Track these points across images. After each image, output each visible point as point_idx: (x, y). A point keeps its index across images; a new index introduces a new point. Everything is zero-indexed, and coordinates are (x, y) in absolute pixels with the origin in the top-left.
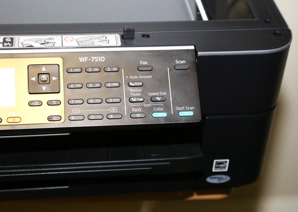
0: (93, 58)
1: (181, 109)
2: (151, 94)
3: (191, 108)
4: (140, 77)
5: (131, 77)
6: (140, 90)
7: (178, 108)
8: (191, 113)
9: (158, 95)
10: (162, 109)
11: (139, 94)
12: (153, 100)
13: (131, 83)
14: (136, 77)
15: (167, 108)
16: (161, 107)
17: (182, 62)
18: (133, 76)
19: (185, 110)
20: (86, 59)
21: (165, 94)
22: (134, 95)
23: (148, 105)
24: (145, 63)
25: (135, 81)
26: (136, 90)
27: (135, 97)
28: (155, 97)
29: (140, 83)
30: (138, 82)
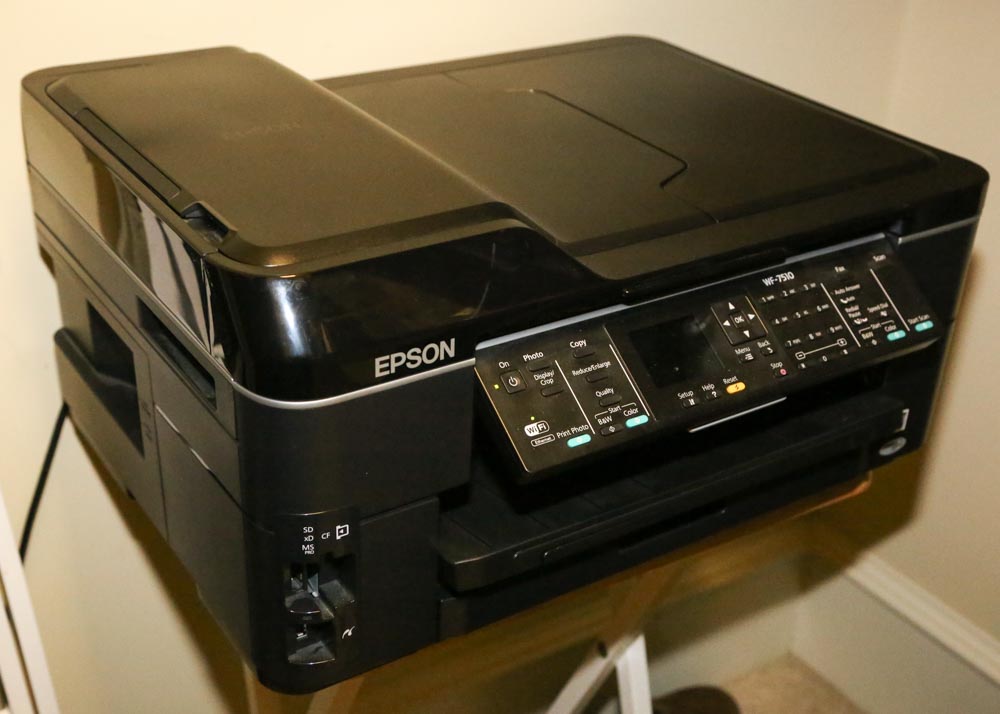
0: (779, 276)
1: (915, 321)
2: (872, 310)
3: (926, 317)
4: (847, 289)
5: (837, 292)
6: (857, 308)
7: (911, 321)
8: (929, 325)
9: (880, 309)
10: (894, 327)
11: (859, 314)
12: (876, 317)
13: (842, 301)
14: (842, 291)
15: (900, 327)
16: (891, 324)
17: (882, 257)
18: (838, 290)
19: (920, 322)
20: (772, 281)
21: (886, 305)
22: (853, 316)
23: (877, 326)
24: (842, 269)
25: (844, 296)
26: (852, 309)
27: (856, 318)
28: (878, 312)
29: (852, 298)
30: (849, 297)
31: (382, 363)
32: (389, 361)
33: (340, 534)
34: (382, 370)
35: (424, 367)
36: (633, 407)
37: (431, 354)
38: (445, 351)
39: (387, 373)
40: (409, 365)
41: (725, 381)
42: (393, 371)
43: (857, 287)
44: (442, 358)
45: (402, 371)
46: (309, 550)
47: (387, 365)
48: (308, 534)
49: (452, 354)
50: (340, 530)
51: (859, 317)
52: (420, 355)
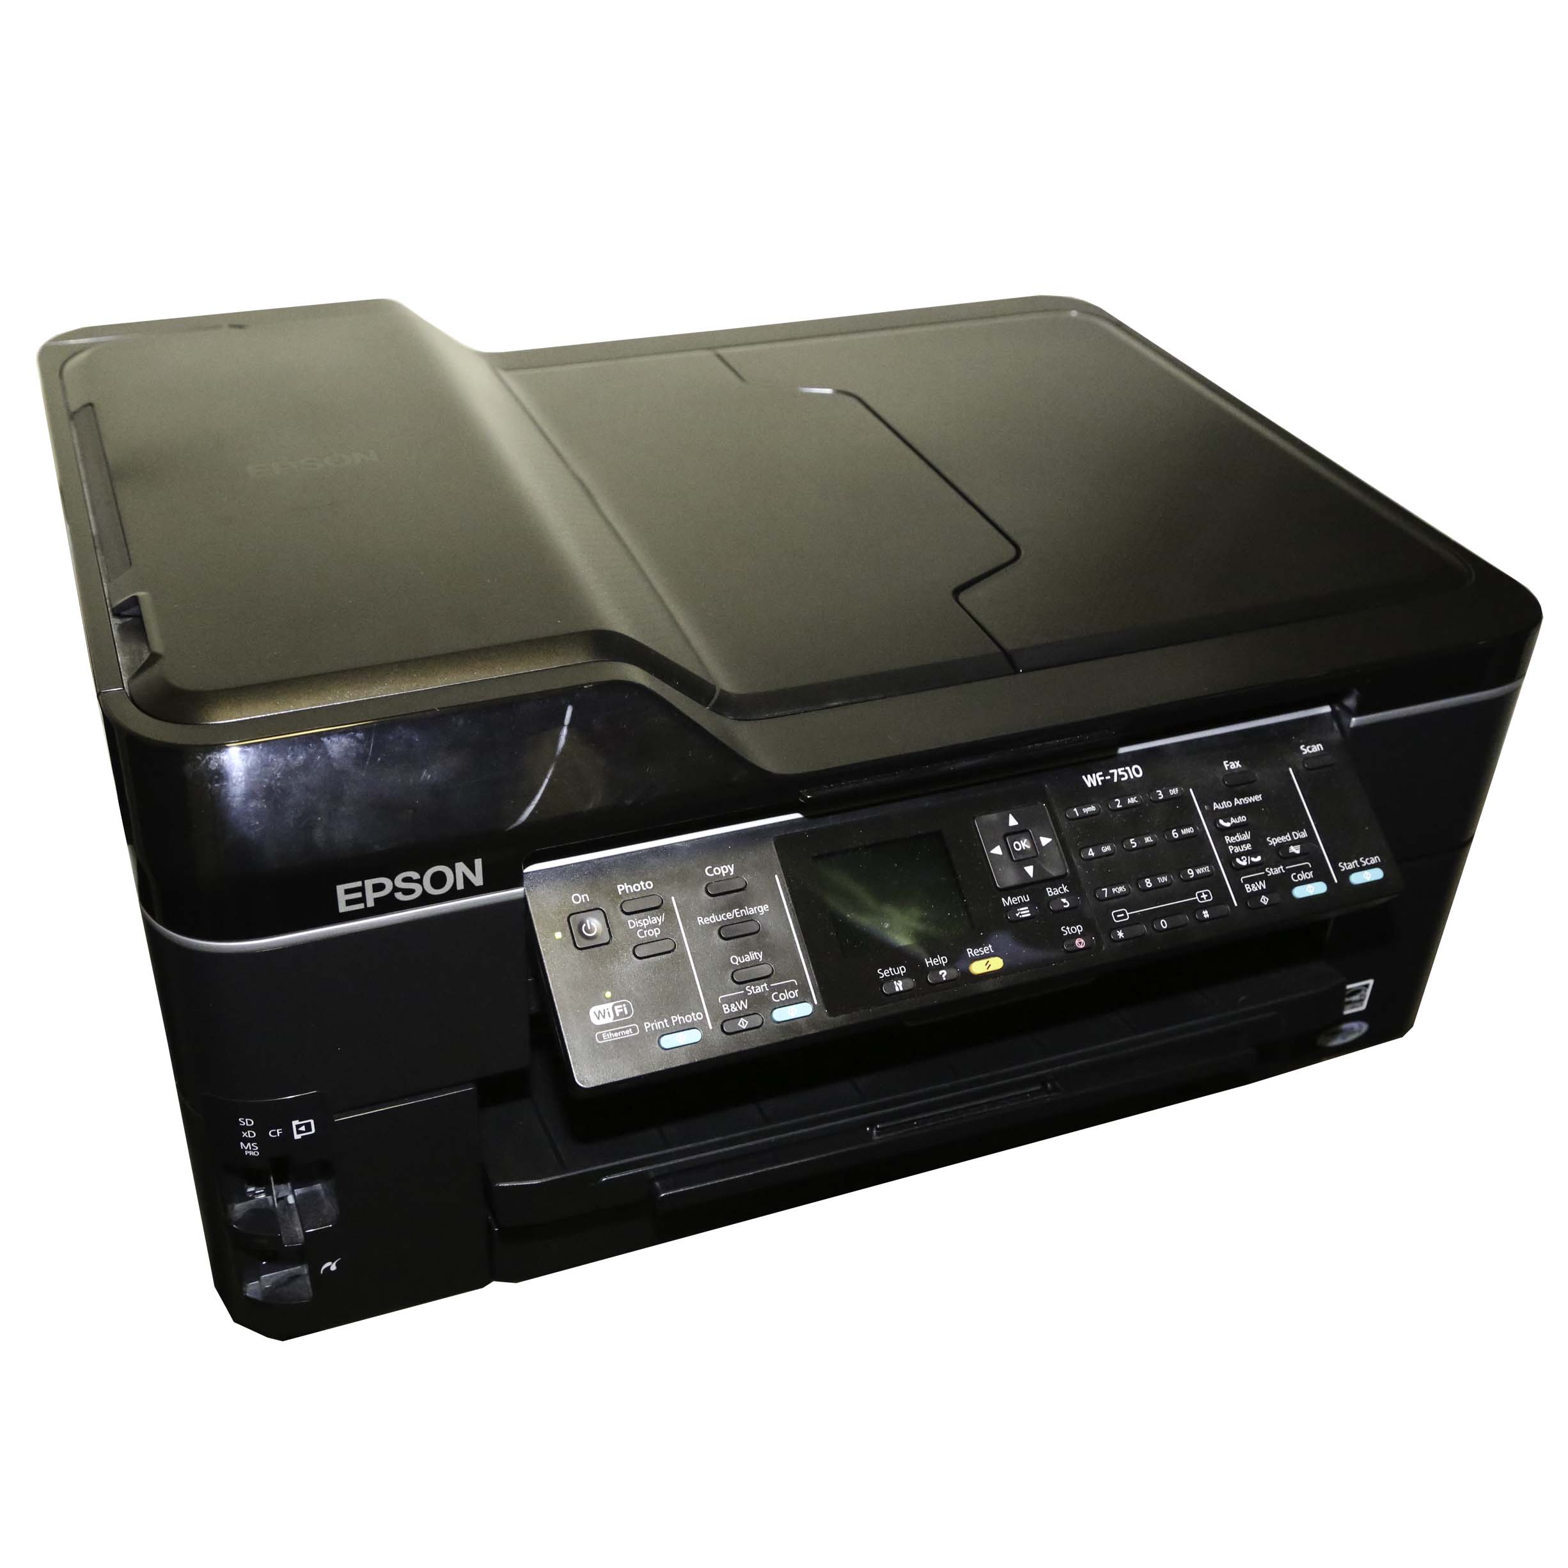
0: (1115, 771)
1: (1351, 866)
2: (1274, 842)
3: (1374, 860)
4: (1236, 802)
5: (1216, 806)
6: (1247, 836)
7: (1344, 866)
8: (1376, 874)
9: (1291, 840)
10: (1311, 874)
11: (1248, 847)
12: (1281, 855)
13: (1221, 822)
14: (1226, 804)
15: (1321, 875)
16: (1306, 869)
17: (1317, 748)
18: (1219, 802)
19: (1362, 868)
20: (1099, 779)
21: (1304, 834)
22: (1237, 850)
23: (1277, 871)
24: (1235, 765)
25: (1226, 814)
26: (1239, 837)
27: (1240, 855)
28: (1284, 846)
29: (1242, 819)
30: (1235, 817)
31: (347, 892)
32: (362, 889)
33: (299, 1132)
34: (349, 903)
35: (425, 899)
36: (792, 987)
37: (439, 880)
38: (465, 877)
39: (361, 906)
40: (399, 896)
41: (970, 952)
42: (370, 903)
43: (1257, 798)
44: (460, 886)
45: (387, 905)
46: (251, 1150)
47: (359, 895)
48: (246, 1129)
49: (478, 880)
50: (298, 1126)
51: (1247, 854)
52: (420, 881)
